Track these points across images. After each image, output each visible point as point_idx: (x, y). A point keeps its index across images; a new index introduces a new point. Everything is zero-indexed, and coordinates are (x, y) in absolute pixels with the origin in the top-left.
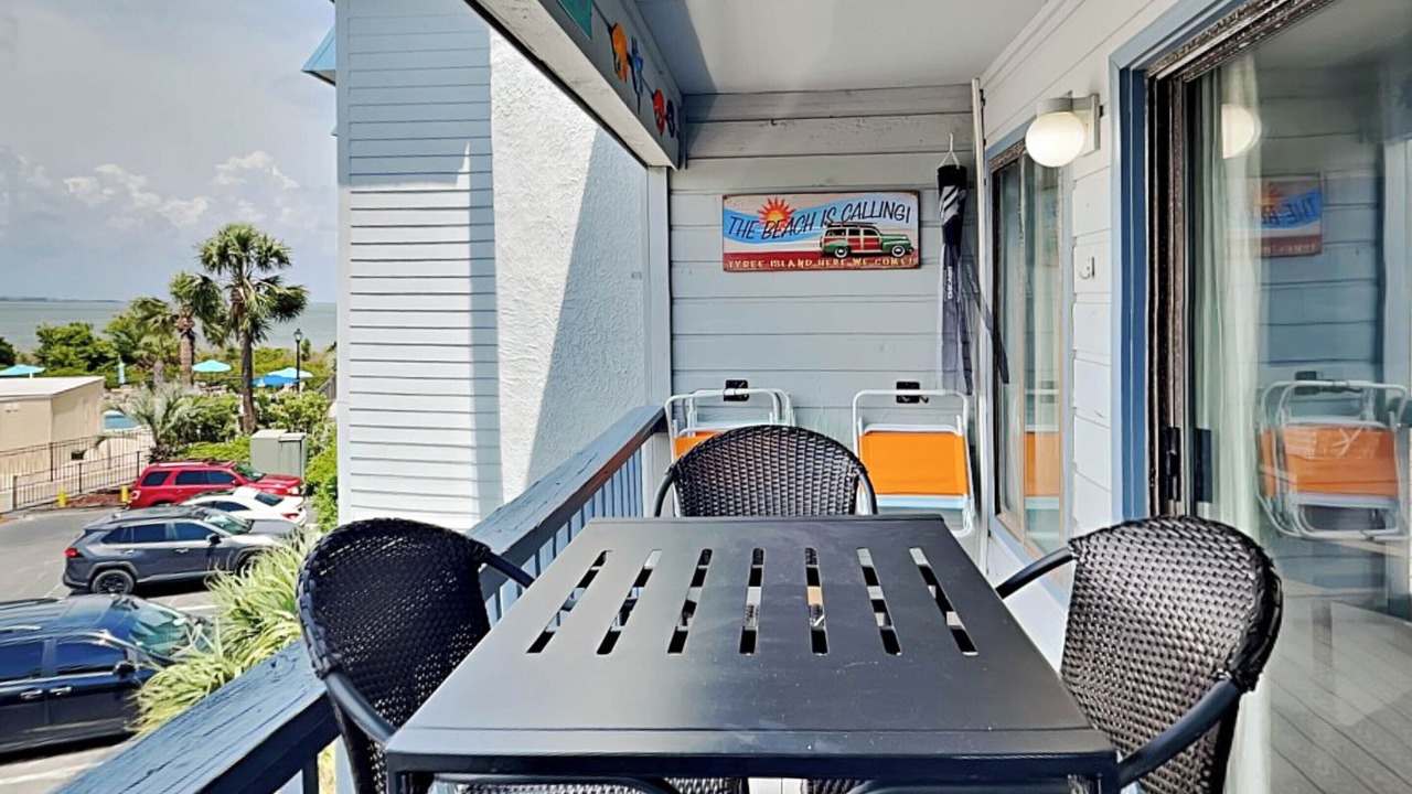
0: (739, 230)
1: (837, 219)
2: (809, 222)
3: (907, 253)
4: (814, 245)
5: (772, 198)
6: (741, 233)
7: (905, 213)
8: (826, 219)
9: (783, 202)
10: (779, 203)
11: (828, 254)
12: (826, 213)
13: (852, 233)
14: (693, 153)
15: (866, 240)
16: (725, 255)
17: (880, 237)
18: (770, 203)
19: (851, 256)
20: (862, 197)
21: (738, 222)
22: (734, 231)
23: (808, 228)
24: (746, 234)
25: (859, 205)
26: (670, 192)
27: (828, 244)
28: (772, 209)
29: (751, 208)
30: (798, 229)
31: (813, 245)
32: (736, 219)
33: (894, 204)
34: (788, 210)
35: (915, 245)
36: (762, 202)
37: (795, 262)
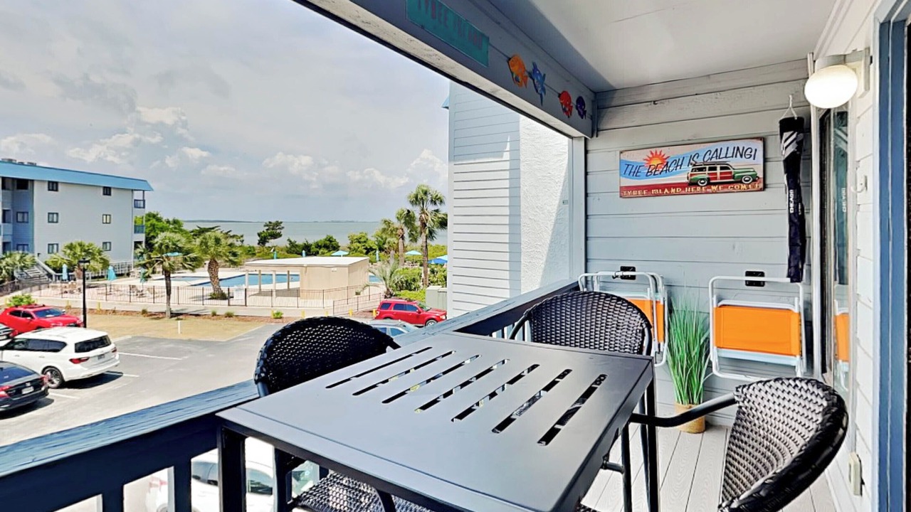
0: (631, 172)
1: (700, 160)
2: (680, 164)
3: (754, 180)
4: (684, 178)
5: (653, 150)
6: (632, 174)
7: (753, 153)
8: (692, 161)
9: (661, 152)
10: (658, 153)
11: (693, 184)
12: (692, 158)
13: (710, 169)
14: (601, 127)
15: (721, 173)
16: (621, 187)
17: (733, 171)
18: (652, 153)
19: (709, 184)
20: (718, 146)
21: (630, 167)
22: (628, 172)
23: (678, 168)
24: (636, 174)
25: (717, 150)
26: (586, 152)
27: (693, 177)
28: (653, 157)
29: (639, 158)
30: (671, 169)
31: (682, 178)
32: (628, 165)
33: (744, 148)
34: (665, 157)
35: (760, 175)
36: (647, 153)
37: (669, 190)
